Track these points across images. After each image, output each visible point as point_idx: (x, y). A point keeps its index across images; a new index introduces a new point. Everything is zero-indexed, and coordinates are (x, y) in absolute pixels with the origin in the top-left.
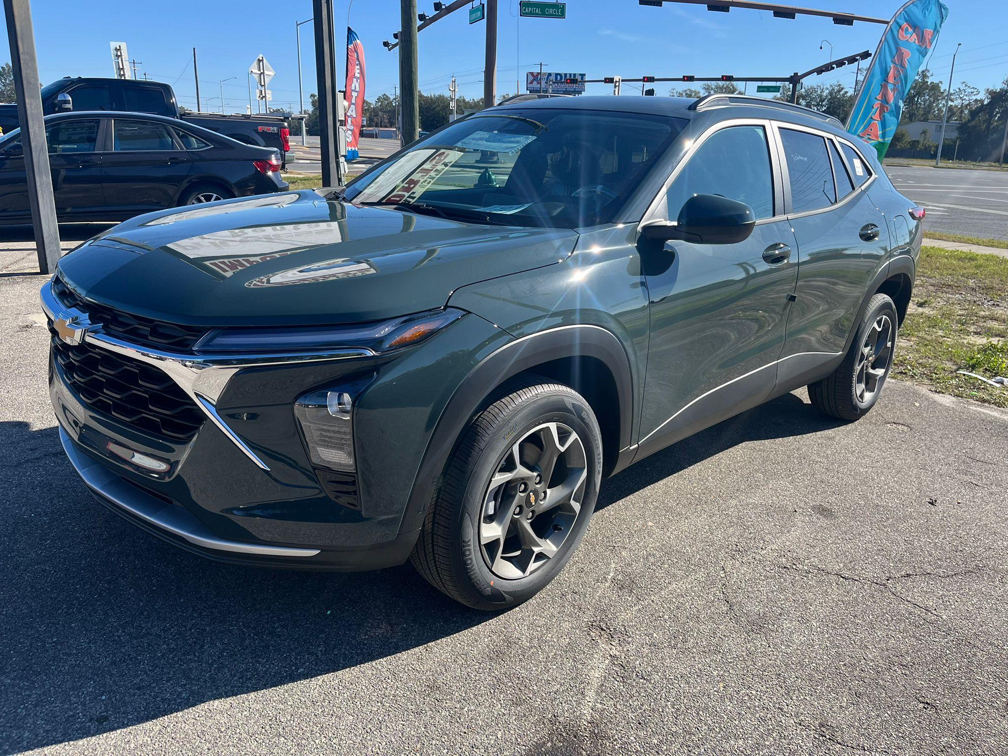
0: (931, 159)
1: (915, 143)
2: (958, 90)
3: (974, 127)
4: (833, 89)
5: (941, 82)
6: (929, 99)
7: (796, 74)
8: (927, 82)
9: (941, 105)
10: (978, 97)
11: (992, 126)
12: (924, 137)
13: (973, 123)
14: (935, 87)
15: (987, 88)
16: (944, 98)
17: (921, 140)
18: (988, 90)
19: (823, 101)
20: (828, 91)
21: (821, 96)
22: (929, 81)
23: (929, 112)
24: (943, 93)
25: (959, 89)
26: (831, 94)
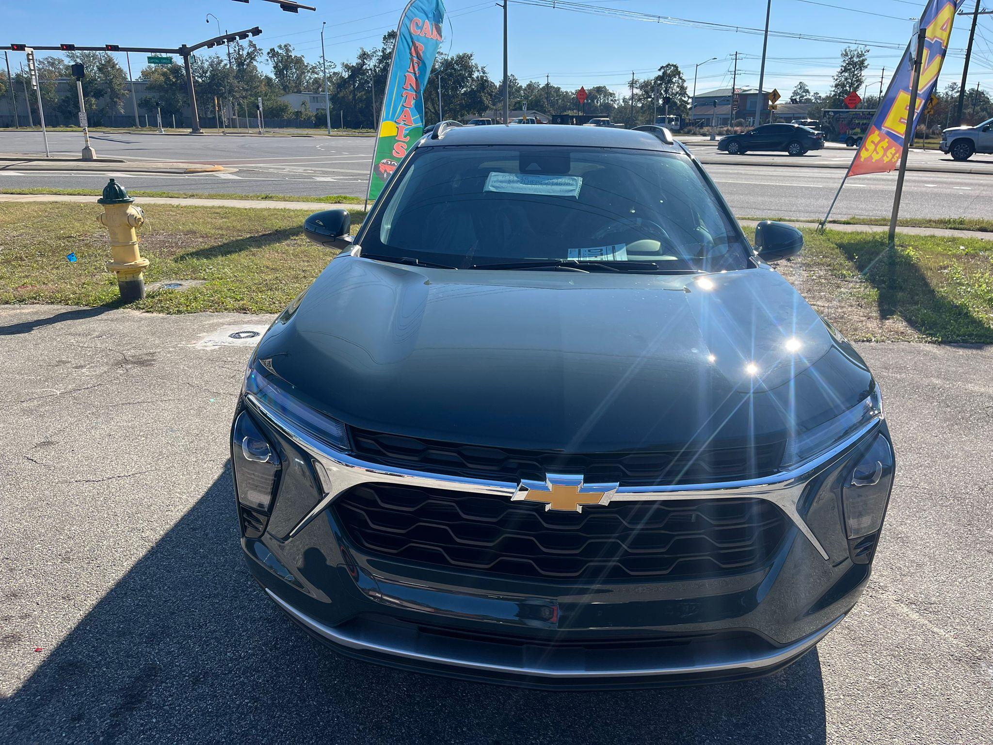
0: (314, 128)
1: (298, 114)
2: (318, 64)
3: (343, 97)
4: (213, 61)
5: (303, 56)
6: (296, 72)
7: (184, 46)
8: (291, 56)
9: (307, 78)
10: (336, 70)
11: (357, 97)
12: (305, 108)
13: (341, 94)
14: (299, 61)
15: (342, 61)
16: (308, 71)
17: (303, 110)
18: (343, 64)
19: (206, 73)
20: (208, 63)
21: (202, 68)
22: (293, 54)
23: (300, 84)
24: (307, 66)
25: (319, 62)
26: (211, 65)
